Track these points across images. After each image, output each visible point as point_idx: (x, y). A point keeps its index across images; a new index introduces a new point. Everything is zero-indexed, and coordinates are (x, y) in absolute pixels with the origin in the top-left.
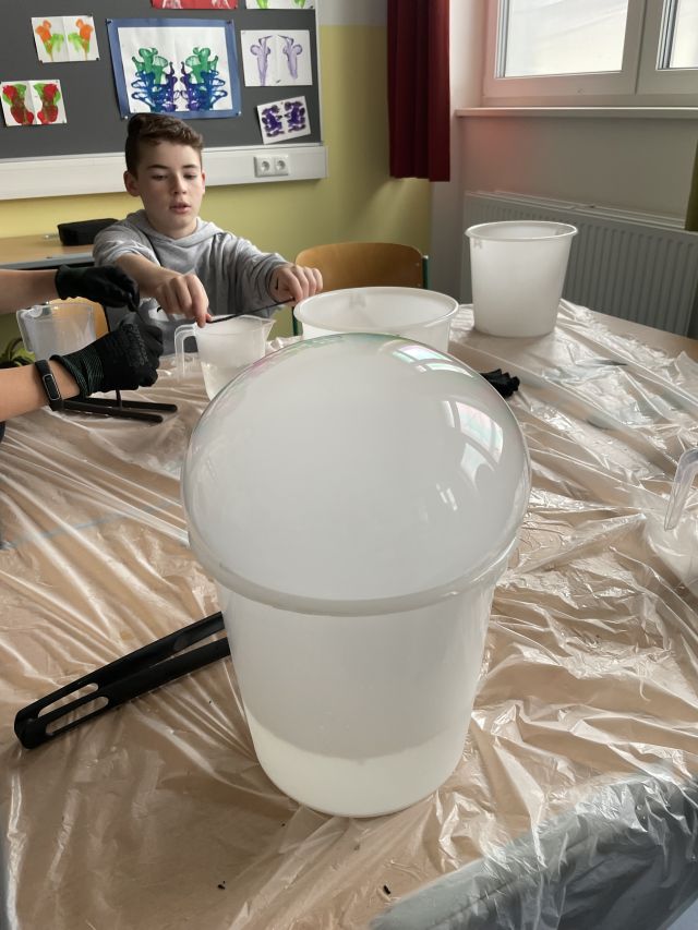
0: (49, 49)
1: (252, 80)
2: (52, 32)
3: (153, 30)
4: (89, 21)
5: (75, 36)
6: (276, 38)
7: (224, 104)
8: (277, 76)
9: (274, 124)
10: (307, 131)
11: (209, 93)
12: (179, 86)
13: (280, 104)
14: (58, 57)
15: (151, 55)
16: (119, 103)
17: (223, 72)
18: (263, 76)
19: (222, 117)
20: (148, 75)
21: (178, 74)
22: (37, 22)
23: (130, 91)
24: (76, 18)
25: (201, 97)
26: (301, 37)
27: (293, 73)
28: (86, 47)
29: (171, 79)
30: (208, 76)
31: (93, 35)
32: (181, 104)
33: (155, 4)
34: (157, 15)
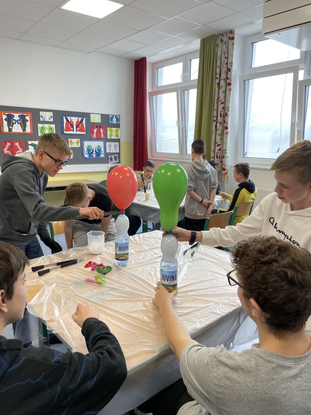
0: (71, 145)
1: (108, 151)
2: (72, 141)
3: (90, 142)
4: (79, 140)
5: (76, 143)
6: (113, 144)
7: (102, 156)
8: (113, 151)
9: (111, 160)
10: (118, 161)
11: (100, 154)
12: (94, 152)
13: (113, 156)
14: (73, 146)
15: (89, 146)
16: (83, 155)
17: (103, 150)
18: (110, 151)
19: (102, 158)
20: (88, 150)
21: (94, 150)
22: (69, 140)
23: (85, 153)
24: (76, 139)
25: (98, 154)
26: (117, 144)
27: (116, 150)
28: (78, 145)
29: (93, 151)
30: (100, 150)
31: (79, 142)
32: (94, 156)
33: (91, 137)
34: (92, 139)
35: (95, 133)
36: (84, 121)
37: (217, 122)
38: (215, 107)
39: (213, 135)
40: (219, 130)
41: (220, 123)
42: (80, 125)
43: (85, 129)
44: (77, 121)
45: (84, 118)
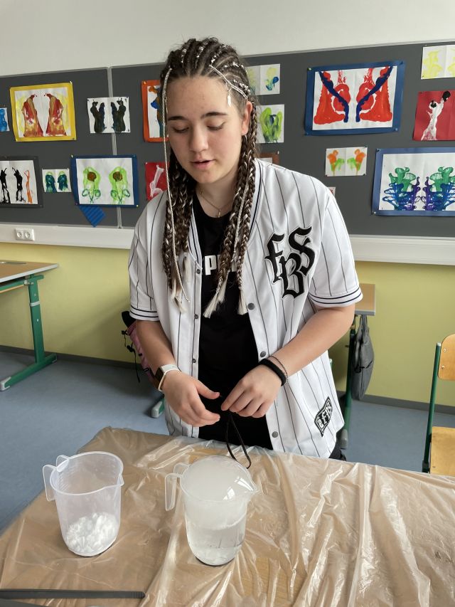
0: (333, 168)
2: (338, 157)
5: (352, 160)
11: (445, 199)
12: (421, 193)
14: (338, 173)
15: (403, 172)
16: (373, 204)
19: (452, 216)
21: (422, 185)
22: (329, 151)
23: (382, 195)
24: (355, 149)
25: (437, 201)
28: (358, 167)
29: (416, 188)
30: (447, 187)
31: (365, 159)
32: (420, 206)
33: (415, 138)
34: (416, 145)
35: (434, 121)
36: (392, 80)
42: (375, 95)
43: (392, 111)
44: (362, 81)
45: (395, 69)
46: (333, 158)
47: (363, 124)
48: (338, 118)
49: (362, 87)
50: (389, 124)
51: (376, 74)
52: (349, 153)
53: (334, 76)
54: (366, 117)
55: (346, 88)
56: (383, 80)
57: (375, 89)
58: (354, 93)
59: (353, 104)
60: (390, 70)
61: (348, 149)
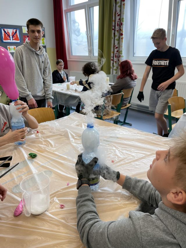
0: (10, 50)
2: (10, 48)
4: (15, 46)
5: (13, 49)
22: (8, 47)
24: (13, 46)
36: (18, 32)
37: (115, 31)
38: (114, 19)
39: (113, 40)
40: (117, 36)
41: (117, 31)
42: (15, 35)
43: (19, 39)
44: (12, 32)
45: (18, 30)
46: (9, 48)
47: (14, 41)
48: (8, 39)
49: (12, 33)
50: (19, 41)
51: (14, 31)
52: (12, 47)
53: (6, 30)
54: (14, 39)
55: (9, 33)
56: (16, 32)
57: (15, 34)
58: (11, 34)
59: (11, 37)
60: (17, 30)
61: (12, 46)
